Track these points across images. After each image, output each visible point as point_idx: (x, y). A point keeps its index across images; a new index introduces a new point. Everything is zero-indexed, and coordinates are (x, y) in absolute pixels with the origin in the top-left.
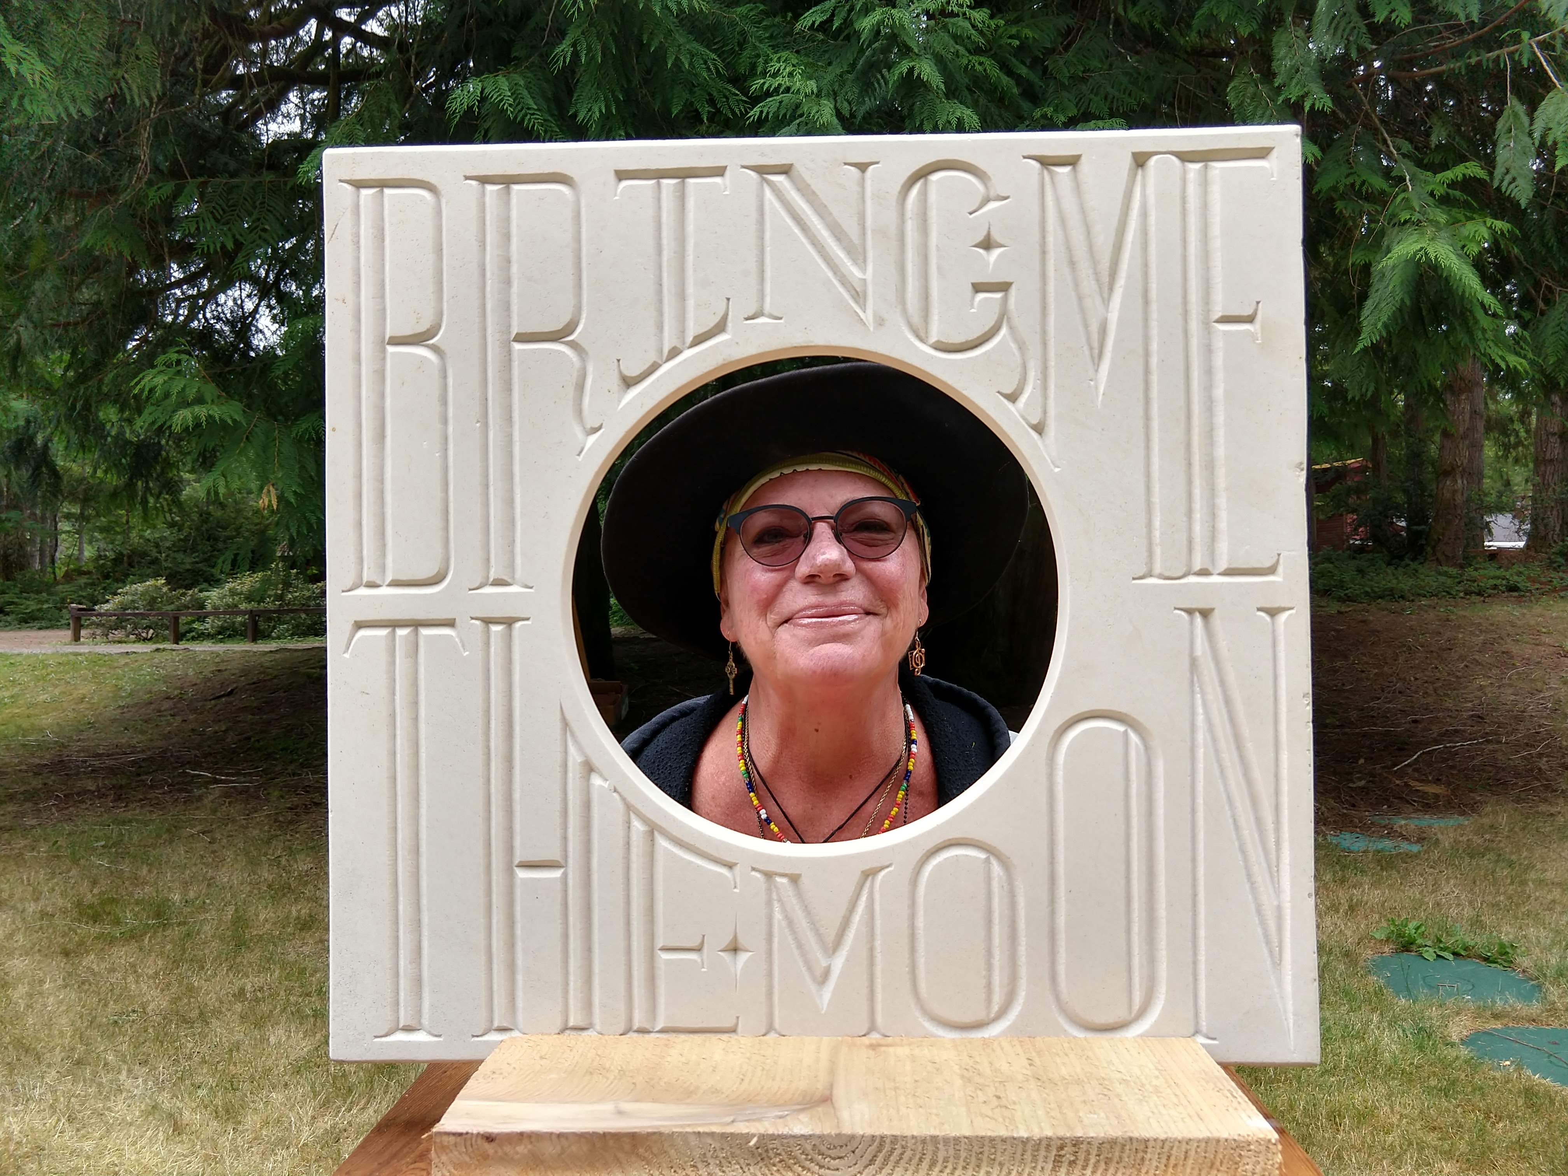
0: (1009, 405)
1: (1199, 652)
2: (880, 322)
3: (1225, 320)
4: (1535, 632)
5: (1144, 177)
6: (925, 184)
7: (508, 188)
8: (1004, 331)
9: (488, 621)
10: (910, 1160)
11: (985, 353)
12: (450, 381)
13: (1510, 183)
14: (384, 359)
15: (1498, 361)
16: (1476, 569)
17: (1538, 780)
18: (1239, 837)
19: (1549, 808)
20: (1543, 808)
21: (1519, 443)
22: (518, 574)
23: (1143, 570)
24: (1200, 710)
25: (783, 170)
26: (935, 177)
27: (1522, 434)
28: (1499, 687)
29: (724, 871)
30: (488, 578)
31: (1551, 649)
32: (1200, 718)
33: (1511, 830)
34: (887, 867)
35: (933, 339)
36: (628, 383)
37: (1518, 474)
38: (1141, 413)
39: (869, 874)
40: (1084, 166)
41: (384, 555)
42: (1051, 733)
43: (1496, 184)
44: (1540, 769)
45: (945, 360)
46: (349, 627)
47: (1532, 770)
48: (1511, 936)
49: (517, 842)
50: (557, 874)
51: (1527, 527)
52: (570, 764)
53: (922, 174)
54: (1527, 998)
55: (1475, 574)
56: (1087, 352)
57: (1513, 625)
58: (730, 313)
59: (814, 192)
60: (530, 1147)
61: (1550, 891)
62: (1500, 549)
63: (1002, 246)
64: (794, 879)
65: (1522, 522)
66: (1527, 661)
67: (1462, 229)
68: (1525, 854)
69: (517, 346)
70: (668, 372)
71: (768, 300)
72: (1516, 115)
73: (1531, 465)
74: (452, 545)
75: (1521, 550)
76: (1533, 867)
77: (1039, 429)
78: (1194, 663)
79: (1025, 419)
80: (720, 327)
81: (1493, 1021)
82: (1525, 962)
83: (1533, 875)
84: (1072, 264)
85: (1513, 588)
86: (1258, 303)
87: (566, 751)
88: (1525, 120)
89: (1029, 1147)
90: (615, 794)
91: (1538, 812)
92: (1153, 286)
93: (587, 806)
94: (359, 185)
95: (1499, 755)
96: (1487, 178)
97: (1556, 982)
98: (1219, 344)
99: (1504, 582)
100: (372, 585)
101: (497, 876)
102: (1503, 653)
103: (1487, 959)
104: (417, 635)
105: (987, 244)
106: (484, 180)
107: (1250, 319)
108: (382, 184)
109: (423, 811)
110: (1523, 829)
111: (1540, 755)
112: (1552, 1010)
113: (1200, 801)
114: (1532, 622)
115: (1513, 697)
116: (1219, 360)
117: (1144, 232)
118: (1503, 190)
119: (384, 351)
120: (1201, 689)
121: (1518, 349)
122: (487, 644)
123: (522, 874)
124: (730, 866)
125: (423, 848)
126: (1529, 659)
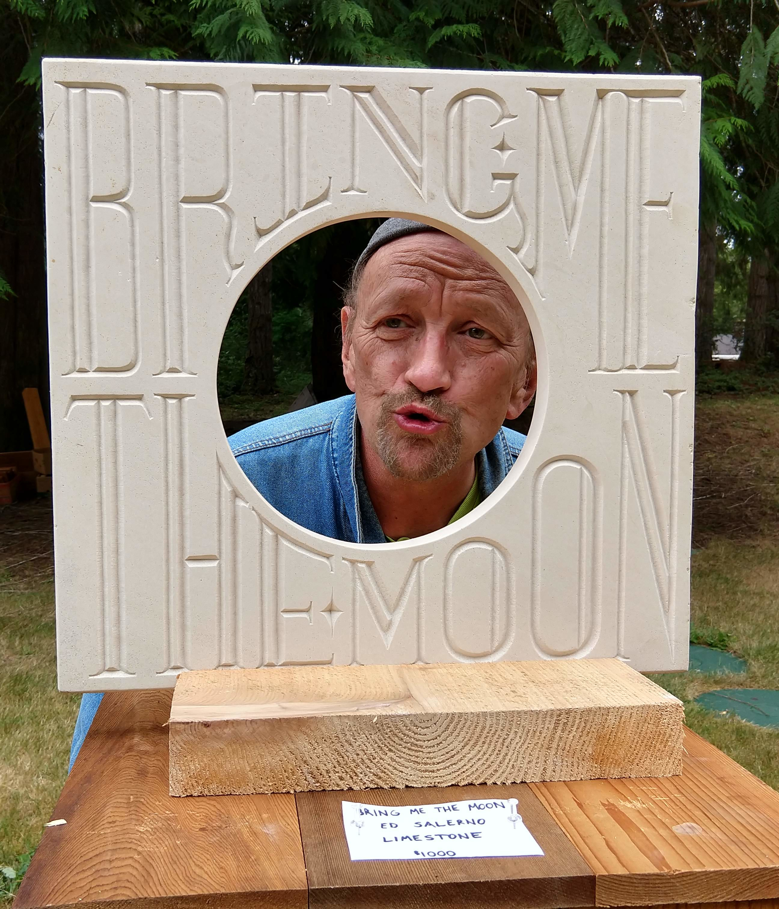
0: (514, 255)
1: (627, 418)
2: (432, 197)
3: (651, 203)
4: (745, 420)
5: (603, 106)
6: (462, 104)
7: (176, 93)
8: (512, 206)
9: (165, 397)
10: (470, 727)
11: (499, 220)
12: (137, 229)
13: (749, 91)
14: (88, 212)
15: (735, 224)
16: (707, 375)
17: (745, 523)
18: (648, 534)
19: (752, 542)
20: (748, 542)
21: (738, 283)
22: (186, 364)
23: (596, 365)
24: (627, 455)
25: (367, 90)
26: (469, 100)
27: (741, 277)
28: (721, 459)
29: (324, 560)
30: (165, 367)
31: (756, 432)
32: (627, 460)
33: (727, 557)
34: (429, 556)
35: (466, 210)
36: (261, 233)
37: (735, 306)
38: (597, 263)
39: (418, 560)
40: (566, 96)
41: (90, 350)
42: (535, 470)
43: (738, 92)
44: (746, 516)
45: (474, 224)
46: (68, 399)
47: (741, 516)
48: (727, 629)
49: (188, 544)
50: (215, 564)
51: (741, 344)
52: (223, 492)
53: (461, 97)
54: (737, 670)
55: (706, 378)
56: (564, 223)
57: (731, 415)
58: (331, 187)
59: (389, 107)
60: (232, 729)
61: (752, 598)
62: (722, 360)
63: (511, 149)
64: (369, 564)
65: (739, 341)
66: (739, 440)
67: (714, 124)
68: (736, 574)
69: (185, 206)
70: (289, 227)
71: (357, 179)
72: (755, 39)
73: (746, 300)
74: (140, 344)
75: (736, 361)
76: (741, 582)
77: (532, 272)
78: (624, 424)
79: (524, 265)
80: (324, 197)
81: (714, 686)
82: (736, 646)
83: (741, 588)
84: (556, 163)
85: (731, 389)
86: (671, 193)
87: (220, 484)
88: (762, 43)
89: (540, 715)
90: (253, 512)
91: (744, 545)
92: (607, 180)
93: (234, 519)
94: (69, 85)
95: (720, 507)
96: (734, 87)
97: (756, 658)
98: (646, 219)
99: (725, 384)
100: (82, 371)
101: (175, 566)
102: (724, 434)
103: (711, 645)
104: (115, 405)
105: (502, 147)
106: (160, 87)
107: (665, 204)
108: (85, 86)
109: (122, 525)
110: (735, 557)
111: (747, 506)
112: (753, 678)
113: (625, 512)
114: (744, 413)
115: (729, 466)
116: (646, 231)
117: (603, 144)
118: (744, 96)
119: (88, 206)
120: (628, 442)
121: (748, 215)
122: (166, 412)
123: (191, 565)
124: (328, 557)
125: (122, 549)
126: (741, 439)
